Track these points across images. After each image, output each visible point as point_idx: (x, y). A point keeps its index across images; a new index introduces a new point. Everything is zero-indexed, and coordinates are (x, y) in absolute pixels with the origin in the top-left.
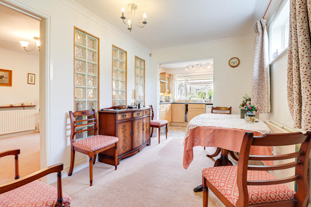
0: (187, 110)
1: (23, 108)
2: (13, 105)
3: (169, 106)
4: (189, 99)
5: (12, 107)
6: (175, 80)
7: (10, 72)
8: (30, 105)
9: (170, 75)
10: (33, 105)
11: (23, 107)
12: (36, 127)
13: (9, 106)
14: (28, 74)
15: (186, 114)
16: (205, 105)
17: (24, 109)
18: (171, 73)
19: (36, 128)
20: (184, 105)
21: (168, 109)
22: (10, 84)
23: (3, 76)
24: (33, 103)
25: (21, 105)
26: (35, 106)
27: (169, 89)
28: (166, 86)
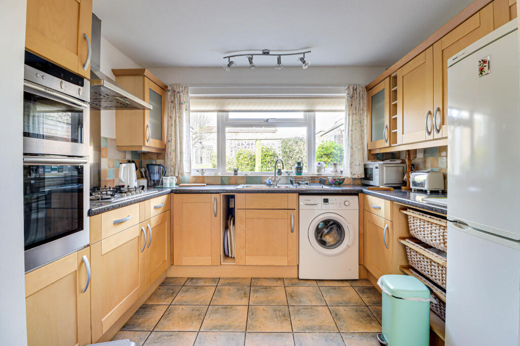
0: (229, 214)
3: (155, 208)
4: (232, 173)
6: (184, 107)
9: (164, 88)
15: (226, 228)
16: (296, 195)
18: (169, 81)
20: (220, 198)
21: (154, 222)
27: (161, 138)
28: (147, 122)
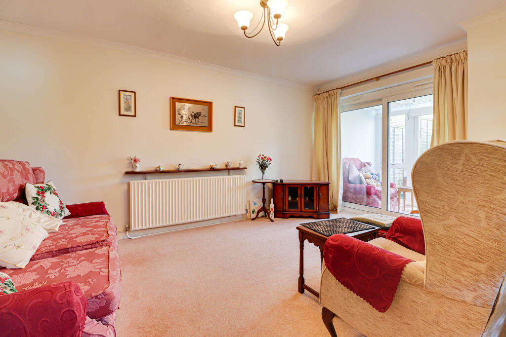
1: (227, 171)
2: (214, 167)
5: (212, 169)
7: (210, 104)
8: (237, 166)
10: (242, 167)
11: (227, 169)
12: (248, 208)
13: (208, 168)
14: (236, 107)
17: (229, 175)
19: (246, 210)
22: (209, 128)
23: (200, 113)
24: (242, 162)
25: (224, 167)
26: (246, 168)
